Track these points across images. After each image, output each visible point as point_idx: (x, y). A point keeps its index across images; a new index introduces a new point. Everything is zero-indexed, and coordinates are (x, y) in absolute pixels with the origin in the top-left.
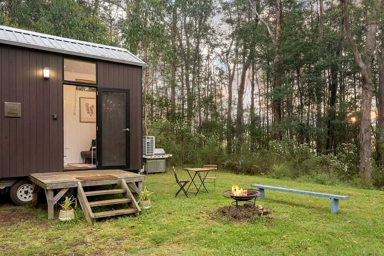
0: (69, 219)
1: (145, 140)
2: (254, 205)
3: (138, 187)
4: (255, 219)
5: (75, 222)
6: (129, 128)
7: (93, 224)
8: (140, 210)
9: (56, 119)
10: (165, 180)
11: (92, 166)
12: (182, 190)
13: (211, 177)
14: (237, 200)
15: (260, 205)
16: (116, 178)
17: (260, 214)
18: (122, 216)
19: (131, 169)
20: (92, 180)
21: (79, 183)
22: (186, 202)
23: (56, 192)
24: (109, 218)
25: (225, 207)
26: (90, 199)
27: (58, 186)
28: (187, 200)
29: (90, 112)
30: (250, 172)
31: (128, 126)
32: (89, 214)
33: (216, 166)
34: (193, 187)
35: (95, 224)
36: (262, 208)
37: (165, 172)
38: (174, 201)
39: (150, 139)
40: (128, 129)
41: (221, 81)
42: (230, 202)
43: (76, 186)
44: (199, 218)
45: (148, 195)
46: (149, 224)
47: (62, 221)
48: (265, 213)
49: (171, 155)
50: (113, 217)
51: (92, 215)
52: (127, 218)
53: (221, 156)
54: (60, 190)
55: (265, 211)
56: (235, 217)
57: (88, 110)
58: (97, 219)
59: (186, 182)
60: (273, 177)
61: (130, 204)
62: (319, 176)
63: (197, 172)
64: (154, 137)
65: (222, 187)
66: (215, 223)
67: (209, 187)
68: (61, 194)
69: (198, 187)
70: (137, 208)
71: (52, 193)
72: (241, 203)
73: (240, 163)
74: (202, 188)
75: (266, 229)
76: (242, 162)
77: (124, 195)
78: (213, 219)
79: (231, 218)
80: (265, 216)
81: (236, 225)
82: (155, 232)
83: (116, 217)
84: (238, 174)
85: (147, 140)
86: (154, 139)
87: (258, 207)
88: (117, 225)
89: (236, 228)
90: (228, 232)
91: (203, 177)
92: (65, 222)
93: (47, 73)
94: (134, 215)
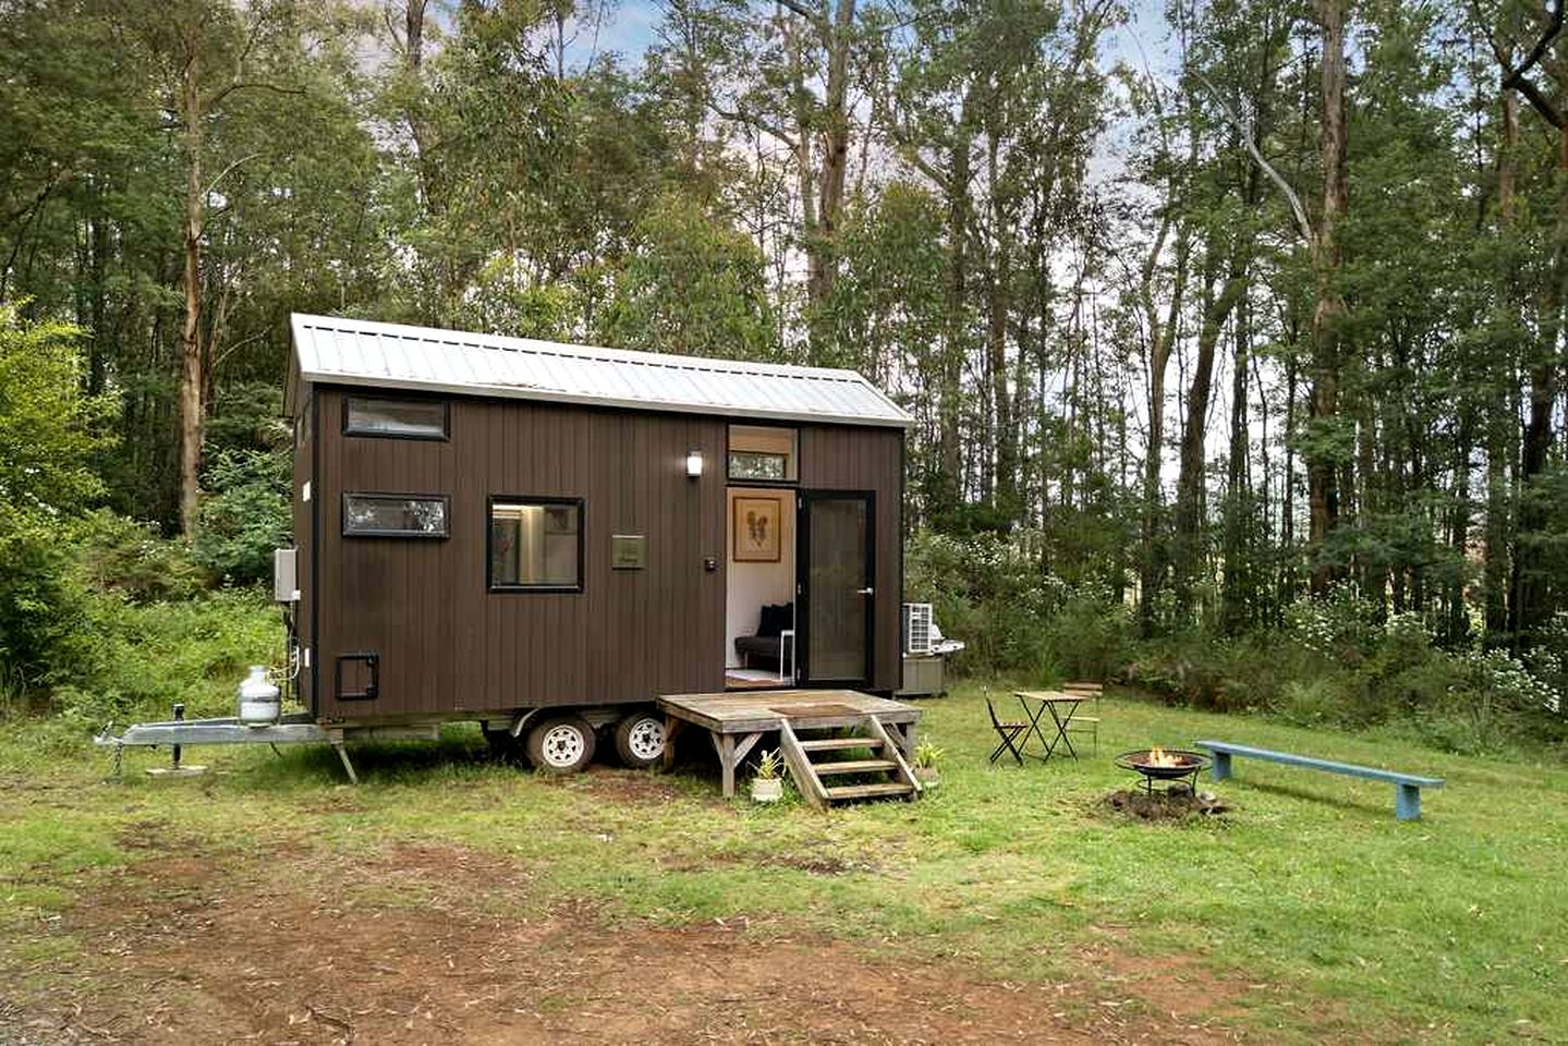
0: (774, 797)
1: (908, 614)
2: (1193, 790)
3: (905, 735)
4: (1192, 821)
5: (786, 803)
6: (873, 587)
7: (826, 811)
8: (919, 788)
9: (713, 569)
10: (949, 720)
11: (781, 680)
12: (1009, 749)
13: (1084, 717)
14: (1149, 775)
15: (1209, 790)
16: (857, 714)
17: (1204, 811)
18: (882, 798)
19: (878, 689)
20: (808, 716)
21: (784, 721)
22: (1022, 778)
23: (739, 738)
24: (856, 801)
25: (1119, 792)
26: (815, 757)
27: (743, 726)
28: (1022, 773)
29: (758, 533)
30: (1211, 701)
31: (870, 582)
32: (815, 790)
33: (1100, 687)
34: (1034, 740)
35: (831, 812)
36: (1213, 798)
37: (943, 695)
38: (989, 774)
39: (920, 612)
40: (869, 590)
41: (1122, 359)
42: (1133, 783)
43: (778, 727)
44: (1057, 814)
45: (933, 755)
46: (947, 818)
47: (760, 803)
48: (1217, 811)
49: (961, 646)
50: (862, 798)
51: (824, 792)
52: (894, 805)
53: (1117, 647)
54: (746, 735)
55: (1218, 804)
56: (1144, 816)
57: (752, 529)
58: (833, 801)
59: (1018, 728)
60: (1287, 722)
61: (894, 774)
62: (1442, 726)
63: (1046, 702)
64: (930, 606)
65: (1115, 744)
66: (1094, 824)
67: (1080, 743)
68: (749, 744)
69: (1049, 742)
70: (910, 783)
71: (729, 742)
72: (1162, 785)
73: (1182, 673)
74: (1060, 744)
75: (1212, 840)
76: (1186, 669)
77: (879, 752)
78: (1091, 816)
79: (1133, 815)
80: (1217, 816)
81: (1145, 830)
82: (962, 831)
83: (868, 800)
84: (1171, 705)
85: (912, 613)
86: (930, 614)
87: (1203, 797)
88: (875, 817)
89: (1142, 835)
90: (1126, 841)
91: (1062, 717)
92: (768, 804)
93: (695, 465)
94: (906, 797)
